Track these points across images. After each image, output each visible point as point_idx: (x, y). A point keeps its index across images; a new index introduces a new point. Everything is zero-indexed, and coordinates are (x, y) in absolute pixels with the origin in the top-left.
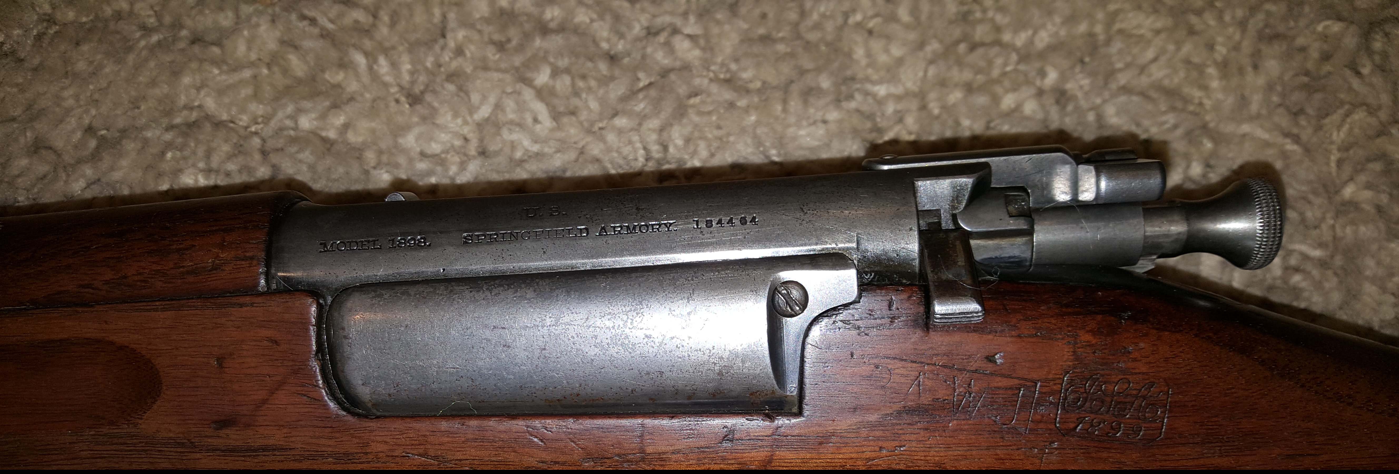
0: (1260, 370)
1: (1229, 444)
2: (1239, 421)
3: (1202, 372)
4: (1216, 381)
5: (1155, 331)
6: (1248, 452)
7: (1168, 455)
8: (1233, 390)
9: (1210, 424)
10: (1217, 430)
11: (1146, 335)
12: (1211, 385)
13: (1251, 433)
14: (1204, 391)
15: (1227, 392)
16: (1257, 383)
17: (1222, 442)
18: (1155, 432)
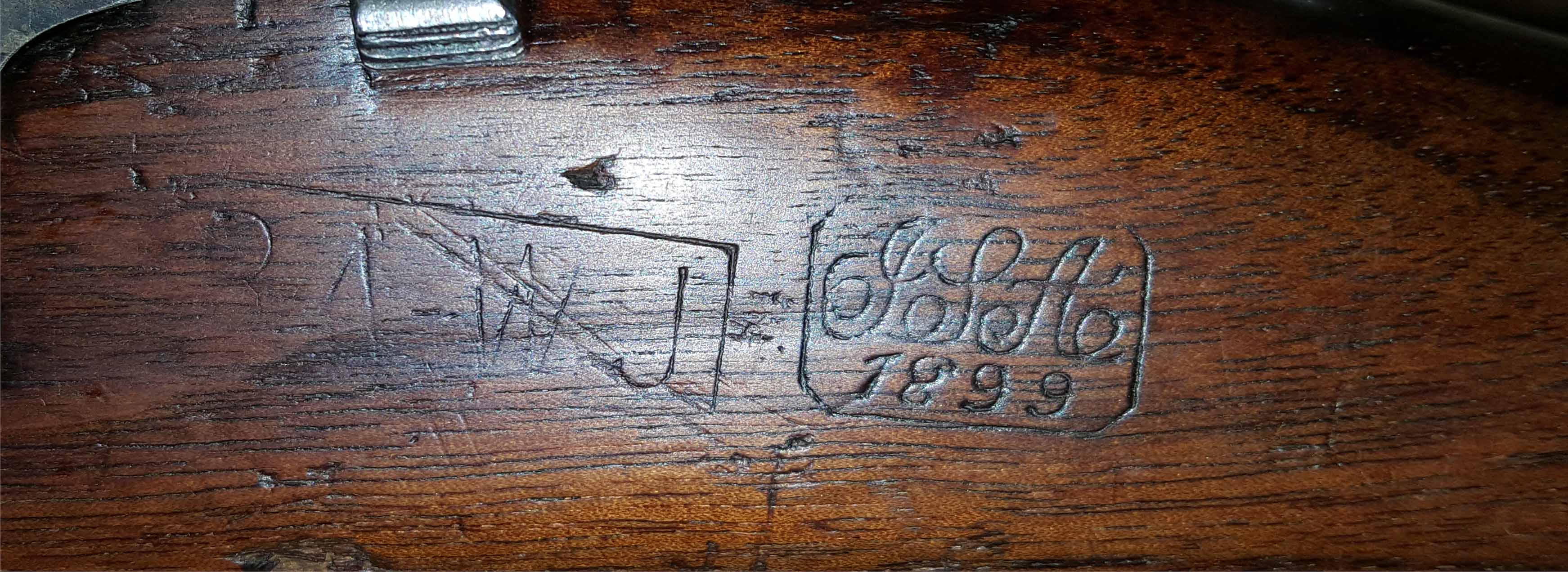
0: (1440, 187)
1: (1352, 425)
2: (1376, 351)
3: (1248, 200)
4: (1296, 227)
5: (1095, 77)
6: (1415, 451)
7: (1161, 466)
8: (1355, 255)
9: (1286, 363)
10: (1311, 383)
11: (1067, 88)
12: (1281, 239)
13: (1419, 388)
14: (1261, 260)
15: (1336, 259)
16: (1433, 229)
17: (1329, 420)
18: (1113, 393)
